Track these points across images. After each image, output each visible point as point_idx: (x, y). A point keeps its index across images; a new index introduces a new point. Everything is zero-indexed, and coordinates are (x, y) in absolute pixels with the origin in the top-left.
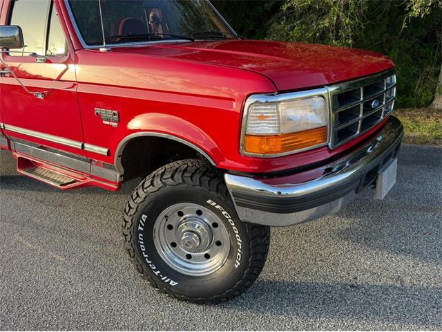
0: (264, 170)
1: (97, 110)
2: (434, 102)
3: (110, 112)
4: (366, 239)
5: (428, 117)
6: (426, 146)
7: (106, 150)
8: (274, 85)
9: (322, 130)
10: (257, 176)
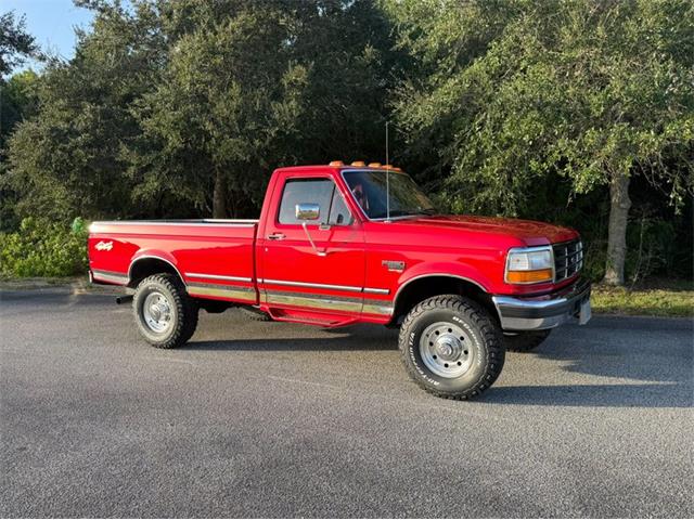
0: (519, 292)
1: (384, 262)
2: (606, 276)
3: (398, 263)
4: (570, 369)
5: (601, 291)
6: (605, 315)
7: (387, 291)
8: (523, 243)
9: (549, 270)
10: (516, 296)
